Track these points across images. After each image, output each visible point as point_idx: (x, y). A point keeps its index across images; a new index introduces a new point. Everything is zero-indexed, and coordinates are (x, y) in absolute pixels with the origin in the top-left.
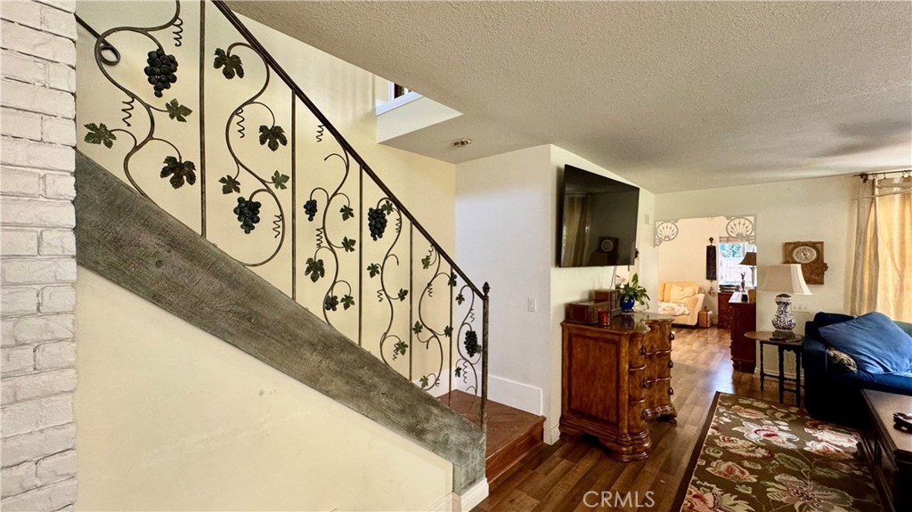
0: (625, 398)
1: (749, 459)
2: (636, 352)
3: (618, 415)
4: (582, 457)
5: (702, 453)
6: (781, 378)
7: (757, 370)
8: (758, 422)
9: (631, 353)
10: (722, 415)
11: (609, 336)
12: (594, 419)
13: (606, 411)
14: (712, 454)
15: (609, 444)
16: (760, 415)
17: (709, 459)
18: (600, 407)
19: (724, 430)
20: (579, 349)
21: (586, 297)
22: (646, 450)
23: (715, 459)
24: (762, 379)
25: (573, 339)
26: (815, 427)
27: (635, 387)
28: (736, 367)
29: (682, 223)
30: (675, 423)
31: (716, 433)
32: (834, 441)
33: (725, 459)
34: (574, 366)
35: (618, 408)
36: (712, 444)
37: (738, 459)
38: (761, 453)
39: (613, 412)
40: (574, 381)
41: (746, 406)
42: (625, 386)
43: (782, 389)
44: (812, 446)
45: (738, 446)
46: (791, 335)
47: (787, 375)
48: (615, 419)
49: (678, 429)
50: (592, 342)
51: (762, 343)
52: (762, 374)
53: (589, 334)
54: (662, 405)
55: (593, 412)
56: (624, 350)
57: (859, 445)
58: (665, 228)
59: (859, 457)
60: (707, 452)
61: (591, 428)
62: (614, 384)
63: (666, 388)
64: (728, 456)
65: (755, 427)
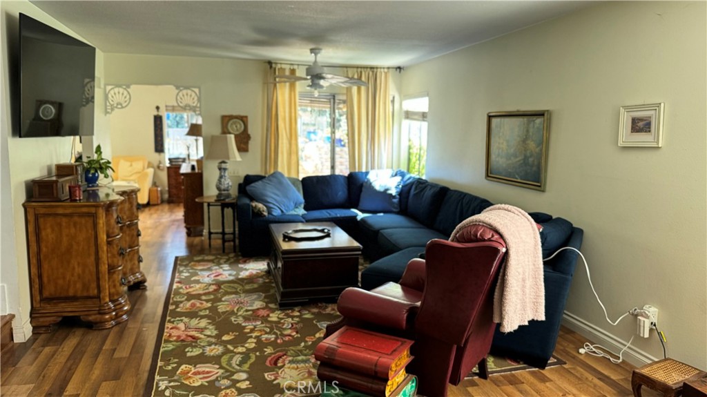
0: (104, 268)
1: (205, 294)
2: (113, 221)
3: (99, 287)
4: (64, 339)
5: (171, 301)
6: (223, 233)
7: (205, 232)
8: (209, 269)
9: (108, 224)
10: (182, 272)
11: (85, 210)
12: (74, 299)
13: (86, 287)
14: (179, 300)
15: (91, 318)
16: (210, 265)
17: (177, 304)
18: (79, 286)
19: (186, 281)
20: (49, 230)
21: (45, 173)
22: (127, 312)
23: (181, 302)
24: (210, 238)
25: (41, 220)
26: (245, 262)
27: (113, 256)
28: (189, 234)
29: (134, 89)
30: (145, 289)
31: (180, 285)
32: (256, 267)
33: (188, 300)
34: (44, 249)
35: (98, 279)
36: (177, 293)
37: (198, 297)
38: (212, 288)
39: (94, 285)
40: (45, 266)
41: (199, 261)
42: (104, 256)
43: (224, 241)
44: (243, 274)
45: (196, 289)
46: (228, 196)
47: (227, 230)
48: (96, 291)
49: (148, 293)
50: (64, 220)
51: (209, 205)
52: (210, 233)
53: (60, 211)
54: (134, 274)
55: (71, 293)
56: (102, 221)
57: (268, 265)
58: (117, 95)
59: (268, 272)
60: (175, 300)
61: (69, 309)
62: (93, 258)
63: (136, 257)
64: (190, 297)
65: (206, 273)
